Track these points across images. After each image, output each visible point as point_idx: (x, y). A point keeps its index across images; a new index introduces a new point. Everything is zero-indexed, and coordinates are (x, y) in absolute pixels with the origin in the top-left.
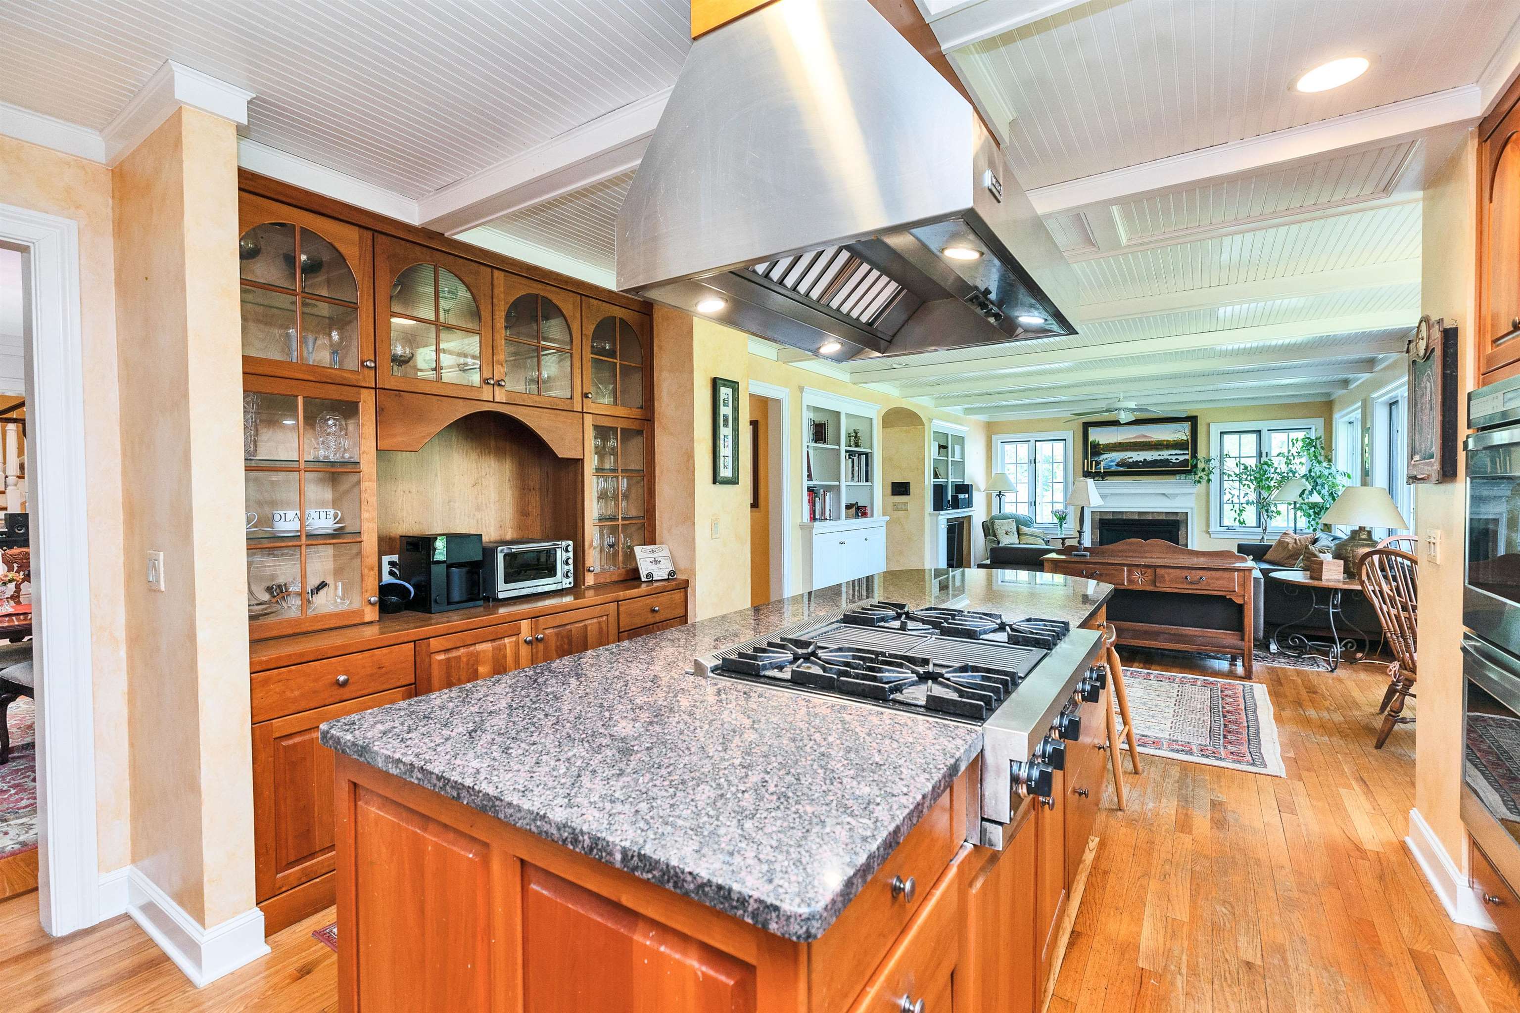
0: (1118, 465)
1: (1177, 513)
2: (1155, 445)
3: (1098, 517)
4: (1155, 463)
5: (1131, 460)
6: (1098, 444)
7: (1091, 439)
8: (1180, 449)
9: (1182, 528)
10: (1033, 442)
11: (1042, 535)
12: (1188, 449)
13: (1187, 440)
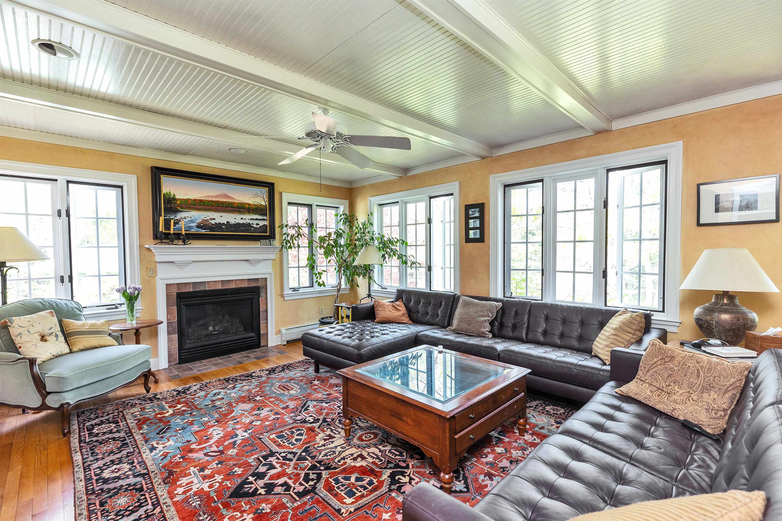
0: (199, 226)
1: (257, 280)
2: (237, 207)
3: (175, 291)
4: (237, 226)
5: (213, 222)
6: (174, 199)
7: (164, 190)
8: (261, 215)
9: (262, 294)
10: (62, 183)
11: (105, 329)
12: (266, 215)
13: (266, 206)
